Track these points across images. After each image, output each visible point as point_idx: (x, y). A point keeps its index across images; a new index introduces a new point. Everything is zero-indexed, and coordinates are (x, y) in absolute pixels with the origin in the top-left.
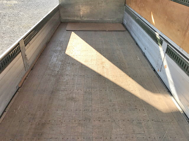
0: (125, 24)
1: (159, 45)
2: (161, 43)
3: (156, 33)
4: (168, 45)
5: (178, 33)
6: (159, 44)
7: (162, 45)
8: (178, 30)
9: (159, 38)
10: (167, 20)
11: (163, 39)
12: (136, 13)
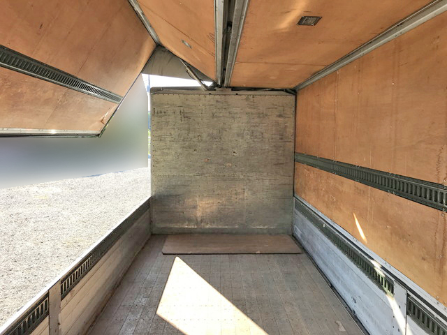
0: (299, 236)
1: (386, 293)
2: (391, 288)
3: (372, 261)
4: (408, 294)
5: (425, 266)
6: (386, 289)
7: (392, 292)
8: (424, 259)
9: (384, 276)
10: (391, 234)
11: (393, 279)
12: (320, 214)
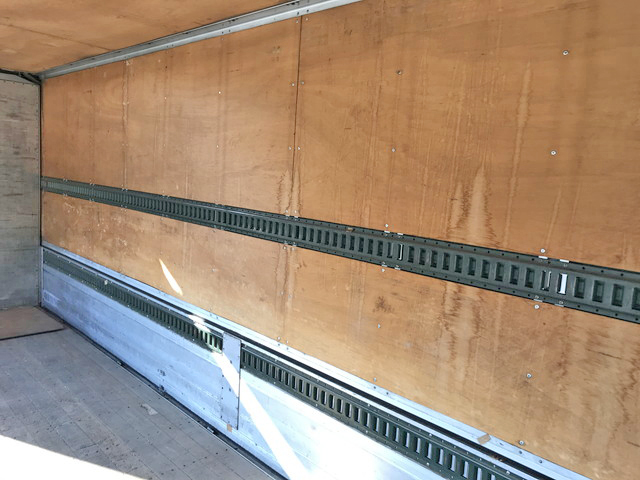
0: (54, 305)
1: (211, 350)
2: (219, 343)
3: (190, 316)
4: (242, 345)
5: (264, 307)
6: (212, 347)
7: (221, 348)
8: (262, 300)
9: (208, 331)
10: (219, 278)
11: (222, 332)
12: (98, 267)
